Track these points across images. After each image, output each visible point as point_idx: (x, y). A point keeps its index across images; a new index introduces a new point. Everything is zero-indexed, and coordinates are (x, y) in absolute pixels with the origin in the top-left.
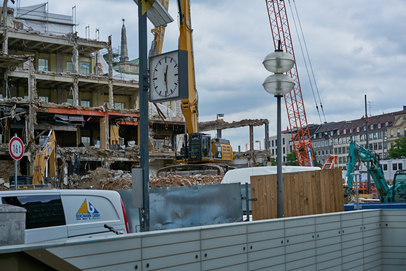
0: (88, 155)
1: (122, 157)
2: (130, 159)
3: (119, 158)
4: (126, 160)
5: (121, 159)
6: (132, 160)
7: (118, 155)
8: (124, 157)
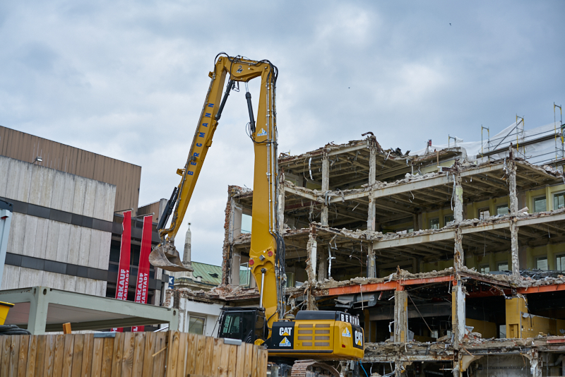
0: (374, 353)
1: (422, 354)
2: (436, 357)
3: (418, 357)
4: (430, 358)
5: (421, 358)
6: (440, 358)
7: (417, 351)
8: (425, 354)
